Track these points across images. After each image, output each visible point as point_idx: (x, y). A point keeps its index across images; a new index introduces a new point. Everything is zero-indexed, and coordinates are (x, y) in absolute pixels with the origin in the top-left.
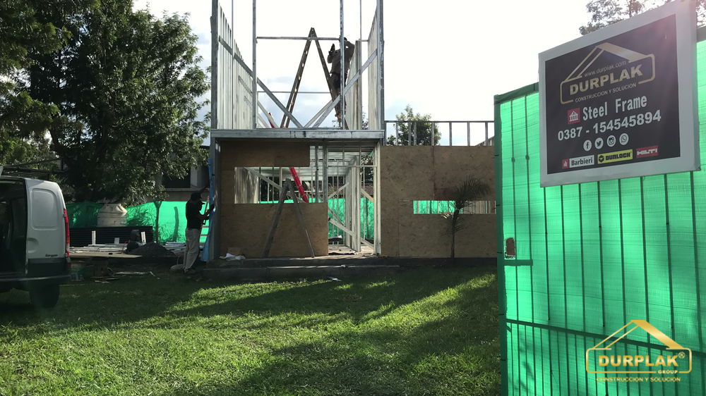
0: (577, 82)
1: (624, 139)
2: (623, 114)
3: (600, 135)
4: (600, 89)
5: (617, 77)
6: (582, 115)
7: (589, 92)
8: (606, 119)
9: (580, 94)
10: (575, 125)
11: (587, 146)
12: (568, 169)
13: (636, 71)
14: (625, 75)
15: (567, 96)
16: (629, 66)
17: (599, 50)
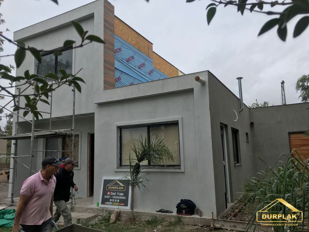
0: (110, 186)
1: (118, 201)
2: (119, 196)
3: (113, 199)
4: (115, 189)
5: (118, 188)
6: (110, 194)
7: (112, 189)
8: (115, 196)
9: (110, 189)
10: (109, 195)
11: (111, 200)
12: (106, 204)
13: (122, 188)
14: (120, 188)
15: (108, 188)
16: (121, 187)
17: (115, 181)
